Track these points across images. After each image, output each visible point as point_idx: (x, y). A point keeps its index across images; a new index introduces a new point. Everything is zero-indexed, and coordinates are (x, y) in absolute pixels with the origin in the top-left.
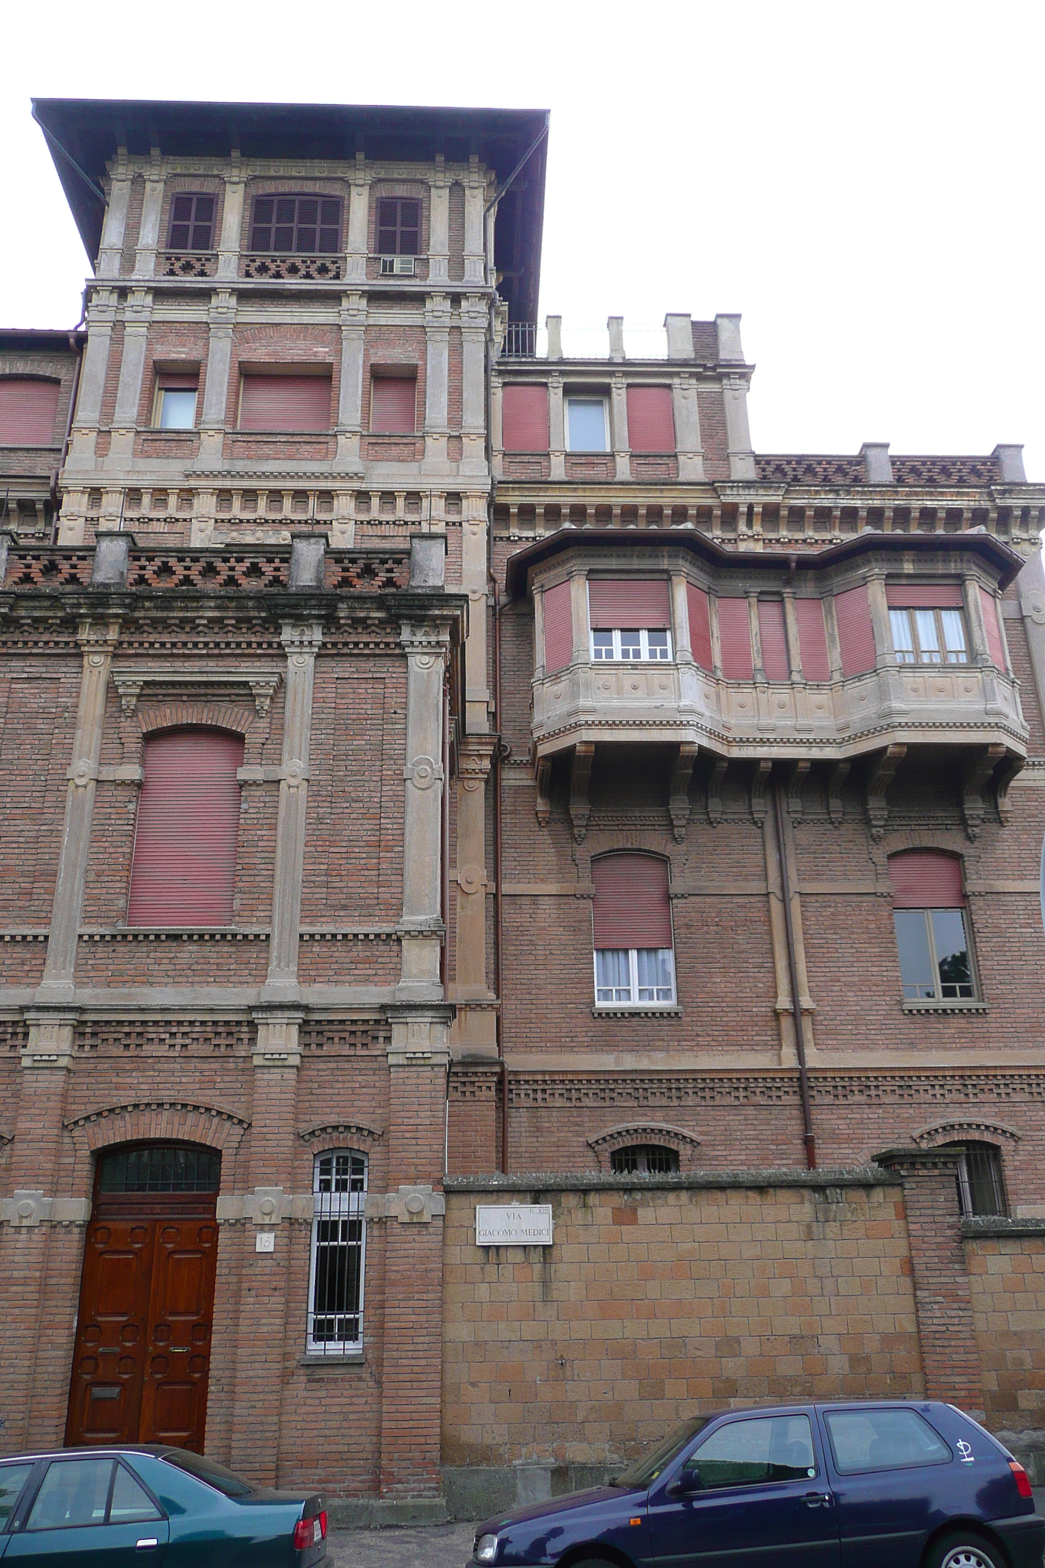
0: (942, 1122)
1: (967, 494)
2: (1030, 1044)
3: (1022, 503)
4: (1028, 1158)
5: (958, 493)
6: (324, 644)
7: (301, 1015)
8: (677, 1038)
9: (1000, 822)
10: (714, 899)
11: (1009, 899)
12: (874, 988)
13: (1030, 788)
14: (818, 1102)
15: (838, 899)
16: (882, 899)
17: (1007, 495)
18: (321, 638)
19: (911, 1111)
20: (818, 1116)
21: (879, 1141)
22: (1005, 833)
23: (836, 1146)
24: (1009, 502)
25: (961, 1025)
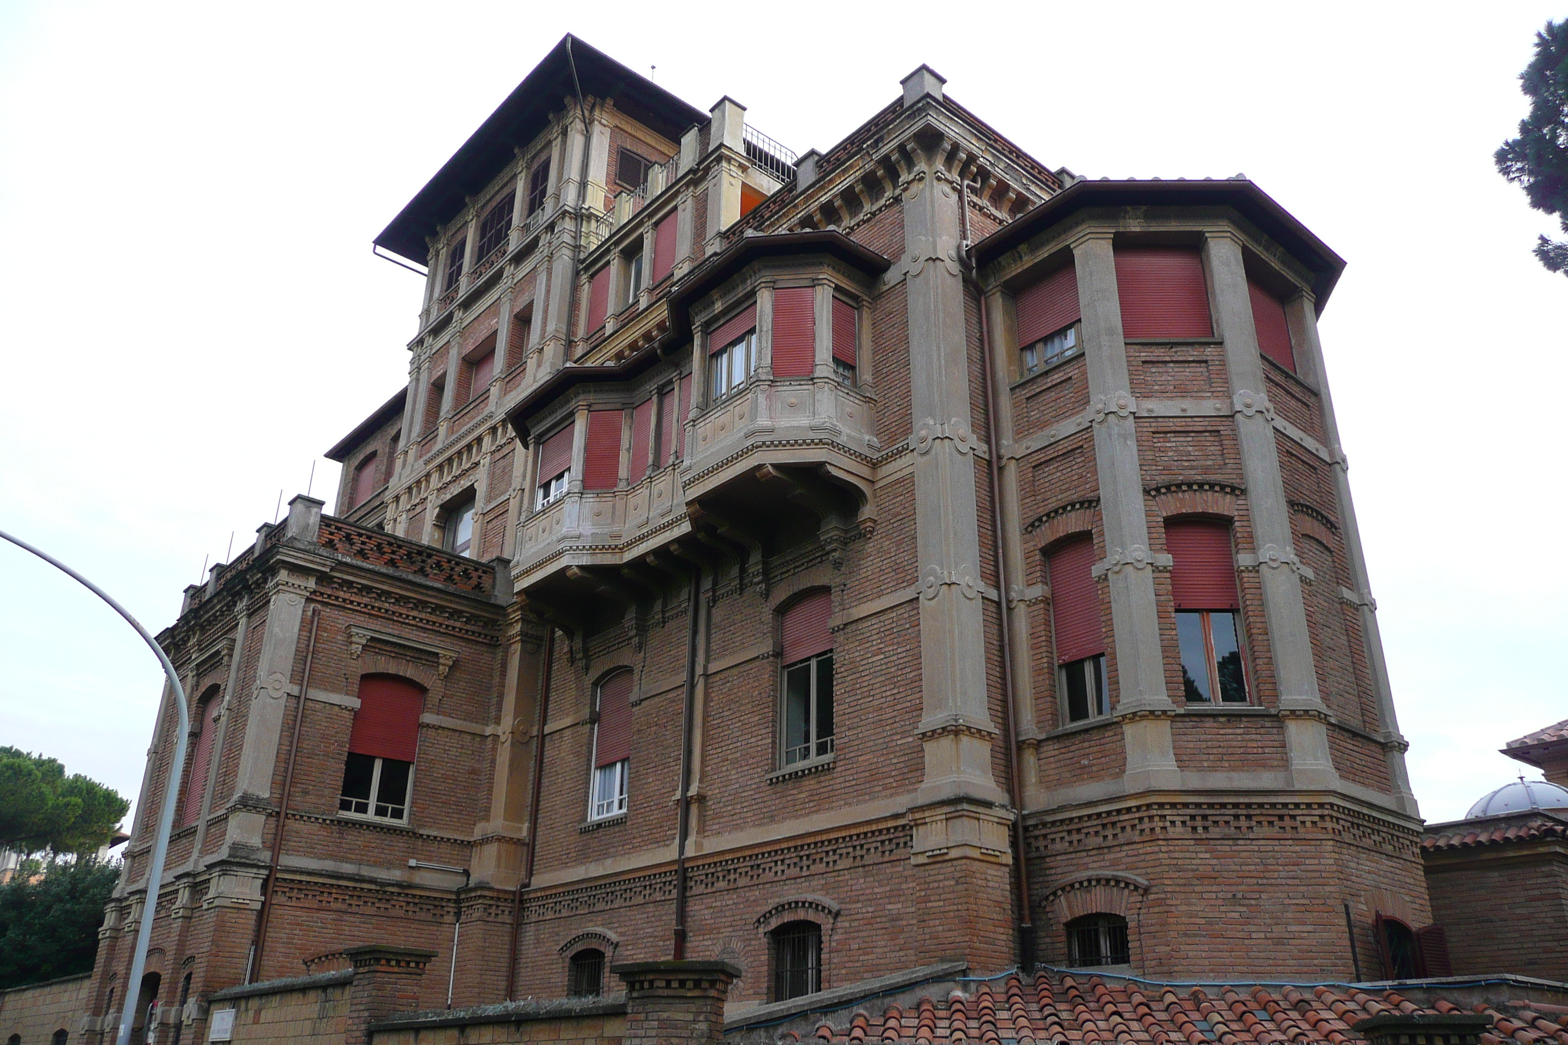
0: (776, 901)
1: (851, 166)
2: (867, 797)
4: (845, 936)
5: (844, 171)
7: (191, 880)
8: (622, 843)
10: (656, 699)
11: (865, 625)
12: (751, 761)
13: (897, 482)
14: (694, 892)
15: (735, 671)
16: (765, 661)
19: (757, 893)
20: (695, 907)
21: (731, 929)
22: (870, 547)
23: (701, 938)
25: (812, 787)
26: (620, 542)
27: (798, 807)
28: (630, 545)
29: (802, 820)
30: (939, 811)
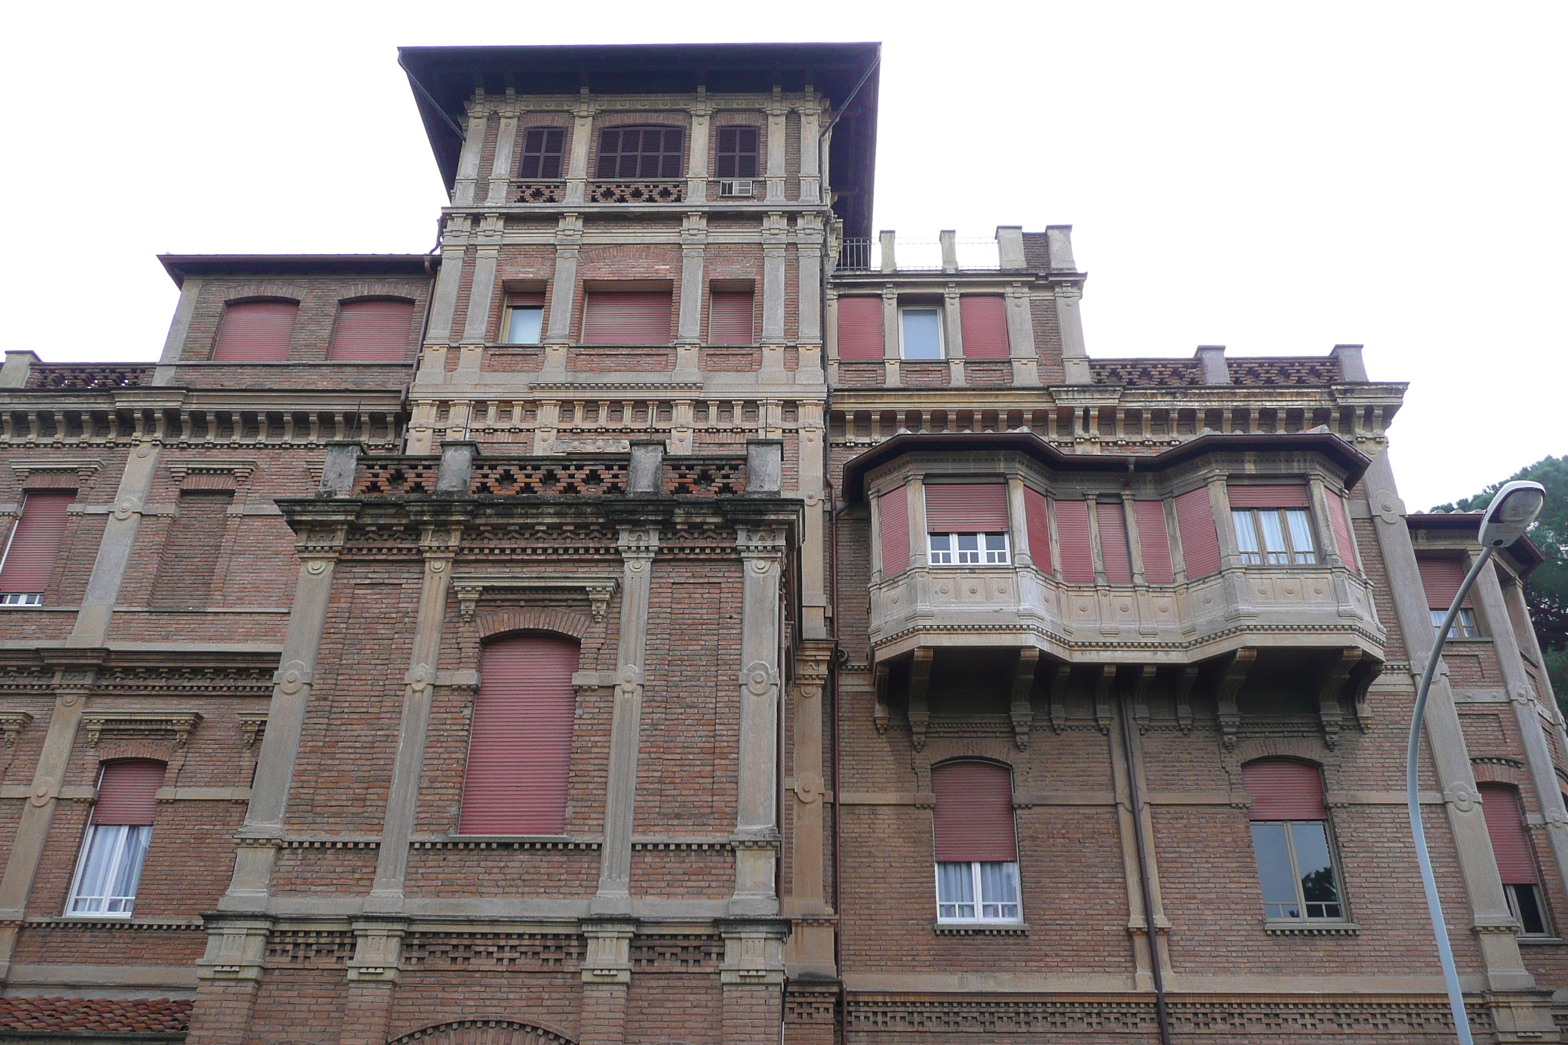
1: (1307, 394)
3: (1364, 402)
5: (1298, 394)
6: (661, 550)
7: (631, 929)
8: (1023, 959)
9: (1360, 729)
10: (1060, 809)
11: (1373, 811)
12: (1233, 906)
13: (1390, 693)
14: (1177, 1030)
15: (1191, 810)
16: (1237, 811)
17: (1349, 395)
18: (657, 543)
22: (1366, 740)
24: (1351, 402)
25: (1331, 948)
26: (1072, 639)
27: (1313, 964)
28: (1085, 646)
29: (1321, 978)
30: (1525, 999)
